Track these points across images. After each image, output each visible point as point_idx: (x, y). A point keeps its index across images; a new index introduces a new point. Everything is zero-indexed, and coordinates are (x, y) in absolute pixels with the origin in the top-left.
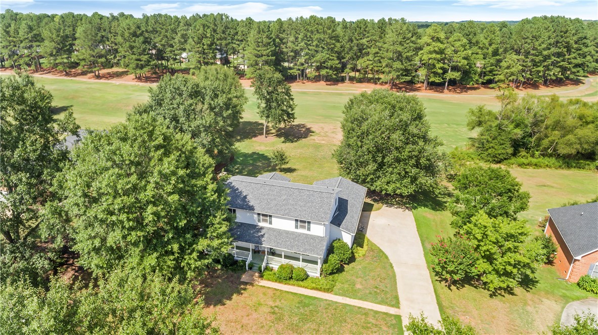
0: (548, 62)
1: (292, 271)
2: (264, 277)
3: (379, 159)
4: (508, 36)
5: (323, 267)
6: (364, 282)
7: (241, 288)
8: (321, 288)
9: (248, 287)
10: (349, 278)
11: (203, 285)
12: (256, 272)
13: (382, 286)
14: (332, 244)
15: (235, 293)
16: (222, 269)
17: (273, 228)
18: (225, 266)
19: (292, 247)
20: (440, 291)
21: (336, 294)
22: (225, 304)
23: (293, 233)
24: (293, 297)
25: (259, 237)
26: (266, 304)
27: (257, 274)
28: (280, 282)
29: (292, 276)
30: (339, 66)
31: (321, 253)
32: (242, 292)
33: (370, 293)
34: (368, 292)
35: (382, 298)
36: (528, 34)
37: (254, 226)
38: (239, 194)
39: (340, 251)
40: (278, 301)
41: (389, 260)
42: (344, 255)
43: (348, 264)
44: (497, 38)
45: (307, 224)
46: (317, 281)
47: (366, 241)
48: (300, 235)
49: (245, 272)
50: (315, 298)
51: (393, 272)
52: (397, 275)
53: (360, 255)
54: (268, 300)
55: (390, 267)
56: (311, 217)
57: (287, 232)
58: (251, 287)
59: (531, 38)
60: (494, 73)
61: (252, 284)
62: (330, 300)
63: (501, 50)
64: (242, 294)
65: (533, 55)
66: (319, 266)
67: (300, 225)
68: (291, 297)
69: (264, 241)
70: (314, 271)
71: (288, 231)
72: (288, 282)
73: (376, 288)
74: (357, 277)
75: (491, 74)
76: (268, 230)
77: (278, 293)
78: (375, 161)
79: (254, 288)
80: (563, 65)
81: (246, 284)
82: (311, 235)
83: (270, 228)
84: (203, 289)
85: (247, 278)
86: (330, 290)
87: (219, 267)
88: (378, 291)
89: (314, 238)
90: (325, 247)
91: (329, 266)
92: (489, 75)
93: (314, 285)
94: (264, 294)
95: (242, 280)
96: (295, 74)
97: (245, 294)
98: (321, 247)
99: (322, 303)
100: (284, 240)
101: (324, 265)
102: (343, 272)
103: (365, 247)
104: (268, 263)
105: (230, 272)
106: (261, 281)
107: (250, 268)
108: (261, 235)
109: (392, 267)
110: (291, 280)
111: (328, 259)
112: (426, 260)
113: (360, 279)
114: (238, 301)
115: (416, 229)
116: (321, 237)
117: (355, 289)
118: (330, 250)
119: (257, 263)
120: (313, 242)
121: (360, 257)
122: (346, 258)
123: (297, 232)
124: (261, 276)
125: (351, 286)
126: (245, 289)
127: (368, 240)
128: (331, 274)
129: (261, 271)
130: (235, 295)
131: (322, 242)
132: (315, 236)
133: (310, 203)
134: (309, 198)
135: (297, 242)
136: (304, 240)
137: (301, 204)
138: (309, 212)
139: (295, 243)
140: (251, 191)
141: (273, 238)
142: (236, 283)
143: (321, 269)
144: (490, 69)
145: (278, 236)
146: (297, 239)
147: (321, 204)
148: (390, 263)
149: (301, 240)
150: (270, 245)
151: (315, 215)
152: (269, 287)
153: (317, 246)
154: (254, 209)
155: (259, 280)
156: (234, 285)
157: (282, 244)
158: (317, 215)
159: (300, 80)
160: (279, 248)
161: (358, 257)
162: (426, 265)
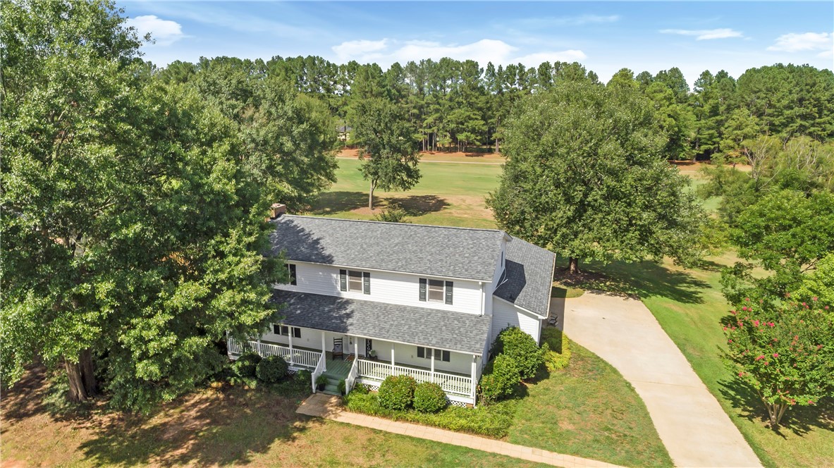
0: (792, 127)
1: (413, 391)
2: (350, 405)
3: (578, 196)
4: (731, 89)
5: (483, 383)
6: (576, 416)
7: (295, 427)
8: (480, 427)
9: (310, 424)
10: (543, 409)
11: (208, 421)
12: (332, 396)
13: (620, 426)
14: (498, 338)
15: (279, 437)
16: (258, 390)
17: (372, 302)
18: (265, 382)
19: (413, 335)
20: (758, 438)
21: (516, 442)
22: (249, 462)
23: (414, 310)
24: (414, 448)
25: (341, 318)
26: (348, 463)
27: (334, 400)
28: (384, 416)
29: (412, 402)
30: (485, 128)
31: (478, 346)
32: (295, 434)
33: (597, 441)
34: (590, 438)
35: (627, 452)
36: (760, 86)
37: (332, 299)
38: (304, 237)
39: (517, 350)
40: (378, 455)
41: (621, 376)
42: (526, 359)
43: (534, 381)
44: (715, 91)
45: (445, 288)
46: (470, 413)
47: (564, 342)
48: (430, 312)
49: (308, 396)
50: (468, 450)
51: (637, 397)
52: (646, 404)
53: (559, 365)
54: (354, 453)
55: (626, 389)
56: (454, 271)
57: (402, 309)
58: (317, 424)
59: (765, 91)
60: (714, 140)
61: (320, 420)
62: (503, 454)
63: (722, 108)
64: (294, 439)
65: (769, 115)
66: (474, 379)
67: (430, 292)
68: (410, 447)
69: (351, 325)
70: (462, 393)
71: (405, 308)
72: (402, 414)
73: (608, 429)
74: (558, 407)
75: (710, 142)
76: (362, 305)
77: (379, 439)
78: (569, 200)
79: (324, 427)
80: (814, 131)
81: (307, 418)
82: (453, 313)
83: (365, 302)
84: (205, 428)
85: (311, 407)
86: (501, 433)
87: (253, 384)
88: (613, 436)
89: (459, 317)
90: (485, 336)
91: (496, 380)
92: (706, 144)
93: (463, 422)
94: (347, 440)
95: (298, 411)
96: (420, 140)
97: (302, 440)
98: (477, 335)
99: (484, 461)
100: (396, 323)
101: (485, 379)
102: (526, 398)
103: (566, 353)
104: (360, 377)
105: (276, 395)
106: (343, 414)
107: (322, 387)
108: (346, 314)
109: (633, 390)
110: (411, 411)
111: (492, 364)
112: (701, 378)
113: (565, 413)
114: (281, 456)
115: (660, 327)
116: (476, 317)
117: (559, 431)
118: (496, 348)
119: (336, 376)
120: (460, 325)
121: (557, 369)
122: (530, 366)
123: (422, 309)
124: (343, 404)
125: (549, 426)
126: (302, 430)
127: (570, 342)
128: (502, 398)
129: (343, 393)
130: (277, 442)
131: (478, 326)
132: (464, 314)
133: (451, 249)
134: (449, 241)
135: (423, 327)
136: (438, 322)
137: (433, 250)
138: (448, 262)
139: (420, 329)
140: (330, 232)
141: (372, 320)
142: (284, 417)
143: (477, 387)
144: (709, 134)
145: (382, 317)
146: (423, 321)
147: (474, 249)
148: (625, 381)
149: (432, 322)
150: (366, 332)
151: (463, 267)
152: (359, 426)
153: (469, 333)
154: (333, 261)
155: (338, 411)
156: (279, 421)
157: (391, 331)
158: (466, 267)
159: (427, 149)
160: (384, 337)
161: (553, 369)
162: (704, 386)
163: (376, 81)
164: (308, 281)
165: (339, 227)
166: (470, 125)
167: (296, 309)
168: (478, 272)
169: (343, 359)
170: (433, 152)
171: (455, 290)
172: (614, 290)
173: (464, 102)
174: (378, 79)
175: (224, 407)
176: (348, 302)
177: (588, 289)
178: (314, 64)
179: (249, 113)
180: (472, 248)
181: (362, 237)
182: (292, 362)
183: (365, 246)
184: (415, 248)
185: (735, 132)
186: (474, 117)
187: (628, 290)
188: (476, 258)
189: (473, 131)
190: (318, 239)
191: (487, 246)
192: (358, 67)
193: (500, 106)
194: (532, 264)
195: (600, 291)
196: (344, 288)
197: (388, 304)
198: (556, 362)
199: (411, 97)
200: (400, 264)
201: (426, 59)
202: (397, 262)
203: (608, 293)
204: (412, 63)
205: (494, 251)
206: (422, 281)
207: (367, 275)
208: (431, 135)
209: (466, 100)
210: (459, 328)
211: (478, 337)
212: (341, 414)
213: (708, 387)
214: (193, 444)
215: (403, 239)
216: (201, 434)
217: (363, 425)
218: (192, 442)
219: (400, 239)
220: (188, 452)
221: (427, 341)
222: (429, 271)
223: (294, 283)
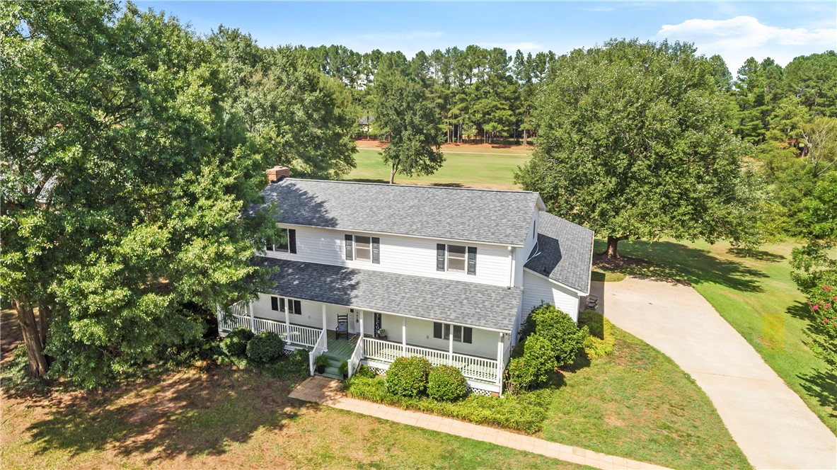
1: (427, 375)
2: (352, 389)
3: (622, 165)
5: (512, 367)
6: (625, 410)
7: (285, 413)
8: (507, 420)
9: (303, 410)
10: (585, 401)
12: (332, 379)
13: (682, 424)
14: (530, 317)
15: (264, 424)
17: (382, 273)
19: (428, 309)
21: (552, 439)
23: (431, 282)
24: (426, 442)
25: (344, 289)
26: (344, 458)
27: (334, 384)
28: (392, 404)
29: (426, 388)
31: (506, 322)
32: (284, 422)
33: (655, 441)
34: (644, 437)
35: (693, 455)
37: (336, 270)
38: (307, 200)
39: (553, 331)
40: (381, 449)
42: (564, 341)
43: (573, 369)
45: (467, 255)
46: (494, 402)
47: (605, 327)
50: (492, 447)
51: (699, 390)
52: (711, 399)
53: (601, 352)
54: (353, 445)
56: (478, 235)
57: (416, 281)
58: (311, 411)
60: (759, 131)
61: (315, 406)
62: (536, 452)
64: (281, 427)
66: (500, 362)
67: (450, 260)
68: (422, 441)
69: (356, 297)
70: (486, 379)
71: (420, 279)
72: (414, 402)
73: (666, 427)
74: (603, 399)
75: (754, 134)
76: (369, 275)
77: (384, 430)
79: (320, 414)
81: (302, 403)
82: (477, 285)
85: (307, 391)
86: (534, 428)
88: (674, 435)
90: (515, 311)
91: (528, 364)
92: (750, 135)
93: (487, 413)
94: (345, 430)
95: (292, 395)
96: (445, 131)
97: (292, 428)
98: (505, 309)
99: (512, 461)
101: (514, 363)
102: (562, 388)
104: (365, 359)
105: (267, 377)
106: (344, 400)
107: (321, 369)
108: (351, 285)
109: (693, 382)
110: (424, 398)
111: (523, 345)
113: (611, 406)
114: (265, 446)
115: (718, 313)
117: (605, 427)
118: (528, 327)
121: (600, 356)
122: (568, 350)
124: (344, 389)
125: (592, 421)
126: (292, 417)
127: (613, 327)
128: (534, 386)
129: (346, 376)
130: (261, 429)
131: (507, 299)
132: (489, 286)
133: (475, 211)
134: (473, 203)
135: (440, 300)
136: (459, 295)
137: (453, 212)
138: (472, 225)
139: (436, 302)
140: (337, 195)
141: (380, 292)
142: (274, 401)
143: (504, 373)
144: (753, 125)
145: (393, 288)
146: (440, 293)
147: (503, 211)
148: (683, 372)
149: (452, 295)
150: (372, 304)
151: (489, 231)
152: (362, 415)
153: (495, 307)
154: (337, 224)
155: (337, 397)
156: (267, 406)
157: (402, 304)
158: (492, 231)
159: (452, 141)
160: (394, 311)
161: (594, 356)
162: (781, 381)
163: (400, 69)
164: (310, 248)
165: (347, 190)
166: (497, 115)
167: (295, 280)
168: (506, 236)
169: (347, 338)
170: (458, 143)
171: (480, 258)
172: (659, 275)
173: (491, 91)
174: (402, 67)
175: (205, 388)
176: (353, 272)
177: (630, 274)
178: (337, 53)
179: (257, 77)
180: (500, 210)
181: (372, 200)
182: (288, 341)
183: (375, 209)
184: (433, 211)
185: (783, 121)
186: (501, 107)
187: (675, 276)
188: (505, 221)
189: (500, 121)
190: (323, 202)
191: (518, 208)
192: (381, 56)
193: (529, 96)
194: (568, 239)
195: (643, 276)
196: (349, 256)
197: (400, 275)
198: (597, 348)
199: (436, 87)
200: (414, 227)
201: (452, 47)
202: (411, 226)
203: (653, 278)
204: (438, 51)
205: (526, 213)
206: (441, 247)
207: (376, 241)
208: (456, 126)
209: (493, 89)
210: (484, 302)
211: (506, 312)
212: (340, 400)
213: (785, 381)
214: (162, 429)
215: (419, 201)
216: (173, 418)
217: (366, 413)
218: (160, 426)
219: (416, 201)
220: (154, 439)
221: (444, 315)
222: (448, 234)
223: (294, 251)
